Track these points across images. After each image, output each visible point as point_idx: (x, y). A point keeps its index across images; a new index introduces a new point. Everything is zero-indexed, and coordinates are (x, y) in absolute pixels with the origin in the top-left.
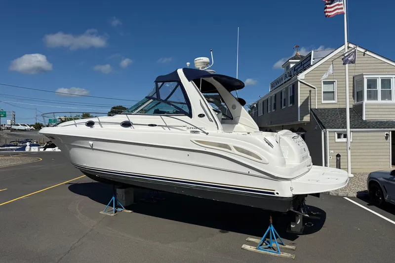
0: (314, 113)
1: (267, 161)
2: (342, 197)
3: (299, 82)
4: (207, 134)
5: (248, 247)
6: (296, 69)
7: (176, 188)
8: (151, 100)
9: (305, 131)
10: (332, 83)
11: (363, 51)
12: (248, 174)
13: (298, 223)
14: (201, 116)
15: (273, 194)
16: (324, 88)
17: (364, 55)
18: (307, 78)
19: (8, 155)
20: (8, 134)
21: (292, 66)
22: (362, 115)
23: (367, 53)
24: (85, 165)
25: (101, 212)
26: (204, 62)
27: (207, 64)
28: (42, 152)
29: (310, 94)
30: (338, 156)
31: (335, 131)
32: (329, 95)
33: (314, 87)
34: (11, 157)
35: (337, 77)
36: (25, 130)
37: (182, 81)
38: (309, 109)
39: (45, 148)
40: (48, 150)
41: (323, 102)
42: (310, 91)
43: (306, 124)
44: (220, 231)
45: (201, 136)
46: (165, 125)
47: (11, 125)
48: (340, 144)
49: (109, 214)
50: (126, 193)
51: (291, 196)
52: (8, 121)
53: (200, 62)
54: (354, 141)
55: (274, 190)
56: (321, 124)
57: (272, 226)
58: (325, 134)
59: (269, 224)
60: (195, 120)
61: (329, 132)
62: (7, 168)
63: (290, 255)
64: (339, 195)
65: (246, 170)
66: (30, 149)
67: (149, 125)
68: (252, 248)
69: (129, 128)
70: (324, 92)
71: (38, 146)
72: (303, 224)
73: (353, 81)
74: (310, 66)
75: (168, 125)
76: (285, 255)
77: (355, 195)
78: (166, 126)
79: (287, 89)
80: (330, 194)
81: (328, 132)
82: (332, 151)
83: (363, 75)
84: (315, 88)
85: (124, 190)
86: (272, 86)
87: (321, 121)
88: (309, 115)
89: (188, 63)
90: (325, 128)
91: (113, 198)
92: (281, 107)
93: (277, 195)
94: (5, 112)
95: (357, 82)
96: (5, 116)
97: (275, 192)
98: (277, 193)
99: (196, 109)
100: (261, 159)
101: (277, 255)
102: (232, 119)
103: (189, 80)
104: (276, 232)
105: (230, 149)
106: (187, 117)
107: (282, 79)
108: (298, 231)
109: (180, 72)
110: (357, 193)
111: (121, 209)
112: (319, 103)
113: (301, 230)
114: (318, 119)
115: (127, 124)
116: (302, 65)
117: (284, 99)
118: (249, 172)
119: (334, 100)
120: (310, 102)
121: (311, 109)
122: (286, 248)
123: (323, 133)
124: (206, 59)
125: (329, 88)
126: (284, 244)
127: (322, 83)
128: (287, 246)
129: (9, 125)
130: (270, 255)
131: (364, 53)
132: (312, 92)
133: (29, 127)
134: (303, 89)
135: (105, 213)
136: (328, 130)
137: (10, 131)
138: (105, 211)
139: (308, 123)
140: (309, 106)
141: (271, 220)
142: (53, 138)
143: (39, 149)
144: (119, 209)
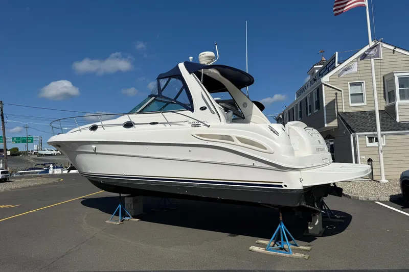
0: (342, 117)
1: (272, 150)
2: (373, 202)
3: (323, 85)
4: (209, 126)
5: (256, 249)
6: (321, 73)
7: (179, 188)
8: (153, 98)
9: (334, 138)
10: (360, 84)
11: (392, 48)
12: (253, 167)
13: (316, 224)
14: (203, 109)
15: (281, 186)
16: (351, 90)
17: (394, 53)
18: (332, 80)
19: (30, 177)
20: (34, 159)
21: (317, 71)
22: (395, 117)
23: (397, 50)
24: (90, 171)
25: (107, 222)
26: (209, 57)
27: (212, 58)
28: (65, 174)
29: (336, 97)
30: (370, 160)
31: (366, 135)
32: (358, 97)
33: (340, 89)
34: (33, 179)
35: (365, 77)
36: (52, 155)
37: (183, 75)
38: (336, 114)
39: (69, 170)
40: (72, 171)
41: (351, 105)
42: (336, 94)
43: (333, 130)
44: (229, 235)
45: (202, 129)
46: (166, 122)
47: (38, 150)
48: (371, 149)
49: (115, 223)
50: (134, 202)
51: (302, 188)
52: (35, 146)
53: (205, 57)
54: (388, 145)
55: (282, 183)
56: (350, 128)
57: (282, 224)
58: (354, 138)
59: (279, 223)
60: (197, 114)
61: (359, 136)
62: (27, 187)
63: (303, 255)
64: (370, 199)
65: (250, 162)
66: (54, 172)
67: (151, 124)
68: (261, 250)
69: (131, 128)
70: (351, 95)
71: (62, 168)
72: (324, 226)
73: (384, 81)
74: (334, 67)
75: (169, 121)
76: (298, 255)
77: (388, 199)
78: (168, 123)
79: (311, 94)
80: (360, 199)
81: (357, 136)
82: (364, 157)
83: (393, 73)
84: (341, 91)
85: (132, 198)
86: (298, 95)
87: (349, 124)
88: (336, 120)
89: (191, 58)
90: (354, 132)
91: (120, 206)
92: (307, 114)
93: (284, 188)
94: (32, 137)
95: (387, 82)
96: (32, 141)
97: (283, 185)
98: (286, 186)
99: (198, 102)
100: (266, 149)
101: (288, 255)
102: (244, 118)
103: (190, 73)
104: (288, 231)
105: (233, 141)
106: (189, 111)
107: (308, 86)
108: (317, 233)
109: (181, 66)
110: (390, 196)
111: (128, 218)
112: (346, 106)
113: (320, 232)
114: (346, 123)
115: (129, 125)
116: (326, 69)
117: (310, 106)
118: (254, 164)
119: (363, 102)
120: (337, 106)
121: (338, 113)
122: (300, 249)
123: (352, 138)
124: (211, 54)
125: (357, 90)
126: (298, 245)
127: (349, 85)
128: (301, 247)
129: (36, 150)
130: (280, 256)
131: (394, 51)
132: (338, 95)
133: (55, 152)
134: (328, 92)
135: (111, 222)
136: (357, 133)
137: (36, 156)
138: (112, 221)
139: (336, 129)
140: (336, 110)
141: (281, 218)
142: (59, 146)
143: (62, 171)
144: (127, 218)
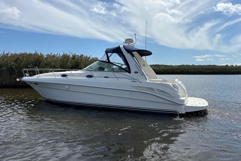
1: (174, 96)
4: (141, 82)
14: (136, 72)
26: (131, 41)
37: (123, 53)
45: (137, 84)
46: (115, 77)
51: (185, 113)
75: (117, 77)
93: (178, 113)
99: (133, 69)
100: (171, 95)
105: (154, 91)
115: (90, 76)
118: (164, 102)
142: (38, 84)
